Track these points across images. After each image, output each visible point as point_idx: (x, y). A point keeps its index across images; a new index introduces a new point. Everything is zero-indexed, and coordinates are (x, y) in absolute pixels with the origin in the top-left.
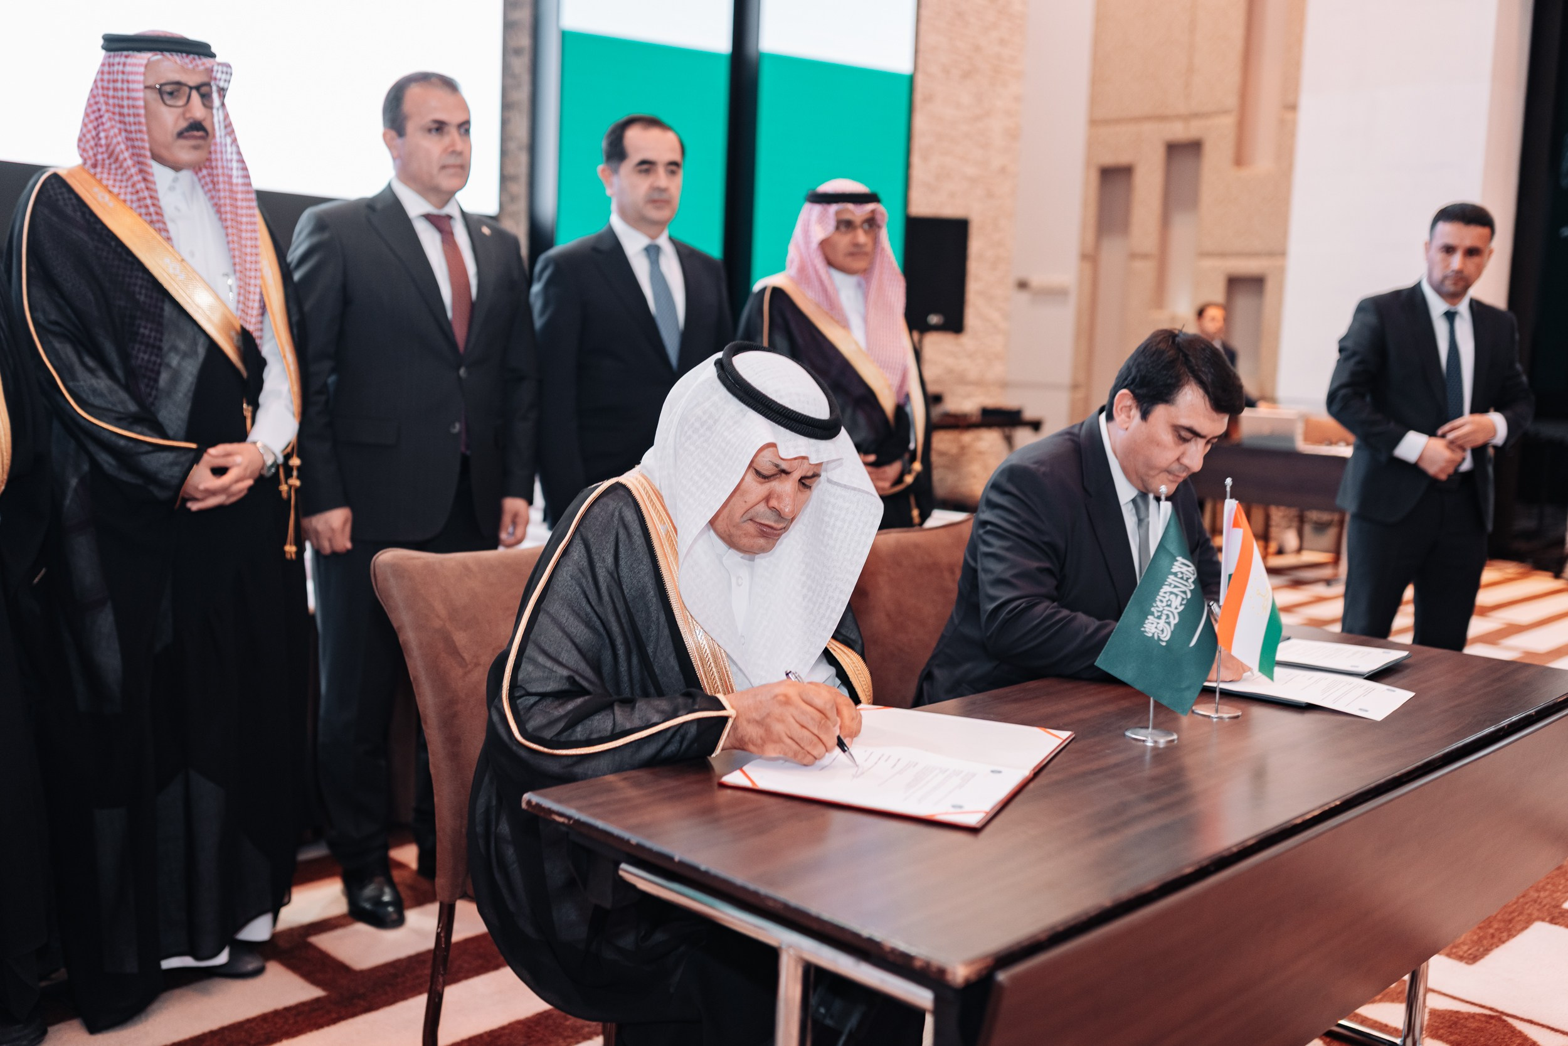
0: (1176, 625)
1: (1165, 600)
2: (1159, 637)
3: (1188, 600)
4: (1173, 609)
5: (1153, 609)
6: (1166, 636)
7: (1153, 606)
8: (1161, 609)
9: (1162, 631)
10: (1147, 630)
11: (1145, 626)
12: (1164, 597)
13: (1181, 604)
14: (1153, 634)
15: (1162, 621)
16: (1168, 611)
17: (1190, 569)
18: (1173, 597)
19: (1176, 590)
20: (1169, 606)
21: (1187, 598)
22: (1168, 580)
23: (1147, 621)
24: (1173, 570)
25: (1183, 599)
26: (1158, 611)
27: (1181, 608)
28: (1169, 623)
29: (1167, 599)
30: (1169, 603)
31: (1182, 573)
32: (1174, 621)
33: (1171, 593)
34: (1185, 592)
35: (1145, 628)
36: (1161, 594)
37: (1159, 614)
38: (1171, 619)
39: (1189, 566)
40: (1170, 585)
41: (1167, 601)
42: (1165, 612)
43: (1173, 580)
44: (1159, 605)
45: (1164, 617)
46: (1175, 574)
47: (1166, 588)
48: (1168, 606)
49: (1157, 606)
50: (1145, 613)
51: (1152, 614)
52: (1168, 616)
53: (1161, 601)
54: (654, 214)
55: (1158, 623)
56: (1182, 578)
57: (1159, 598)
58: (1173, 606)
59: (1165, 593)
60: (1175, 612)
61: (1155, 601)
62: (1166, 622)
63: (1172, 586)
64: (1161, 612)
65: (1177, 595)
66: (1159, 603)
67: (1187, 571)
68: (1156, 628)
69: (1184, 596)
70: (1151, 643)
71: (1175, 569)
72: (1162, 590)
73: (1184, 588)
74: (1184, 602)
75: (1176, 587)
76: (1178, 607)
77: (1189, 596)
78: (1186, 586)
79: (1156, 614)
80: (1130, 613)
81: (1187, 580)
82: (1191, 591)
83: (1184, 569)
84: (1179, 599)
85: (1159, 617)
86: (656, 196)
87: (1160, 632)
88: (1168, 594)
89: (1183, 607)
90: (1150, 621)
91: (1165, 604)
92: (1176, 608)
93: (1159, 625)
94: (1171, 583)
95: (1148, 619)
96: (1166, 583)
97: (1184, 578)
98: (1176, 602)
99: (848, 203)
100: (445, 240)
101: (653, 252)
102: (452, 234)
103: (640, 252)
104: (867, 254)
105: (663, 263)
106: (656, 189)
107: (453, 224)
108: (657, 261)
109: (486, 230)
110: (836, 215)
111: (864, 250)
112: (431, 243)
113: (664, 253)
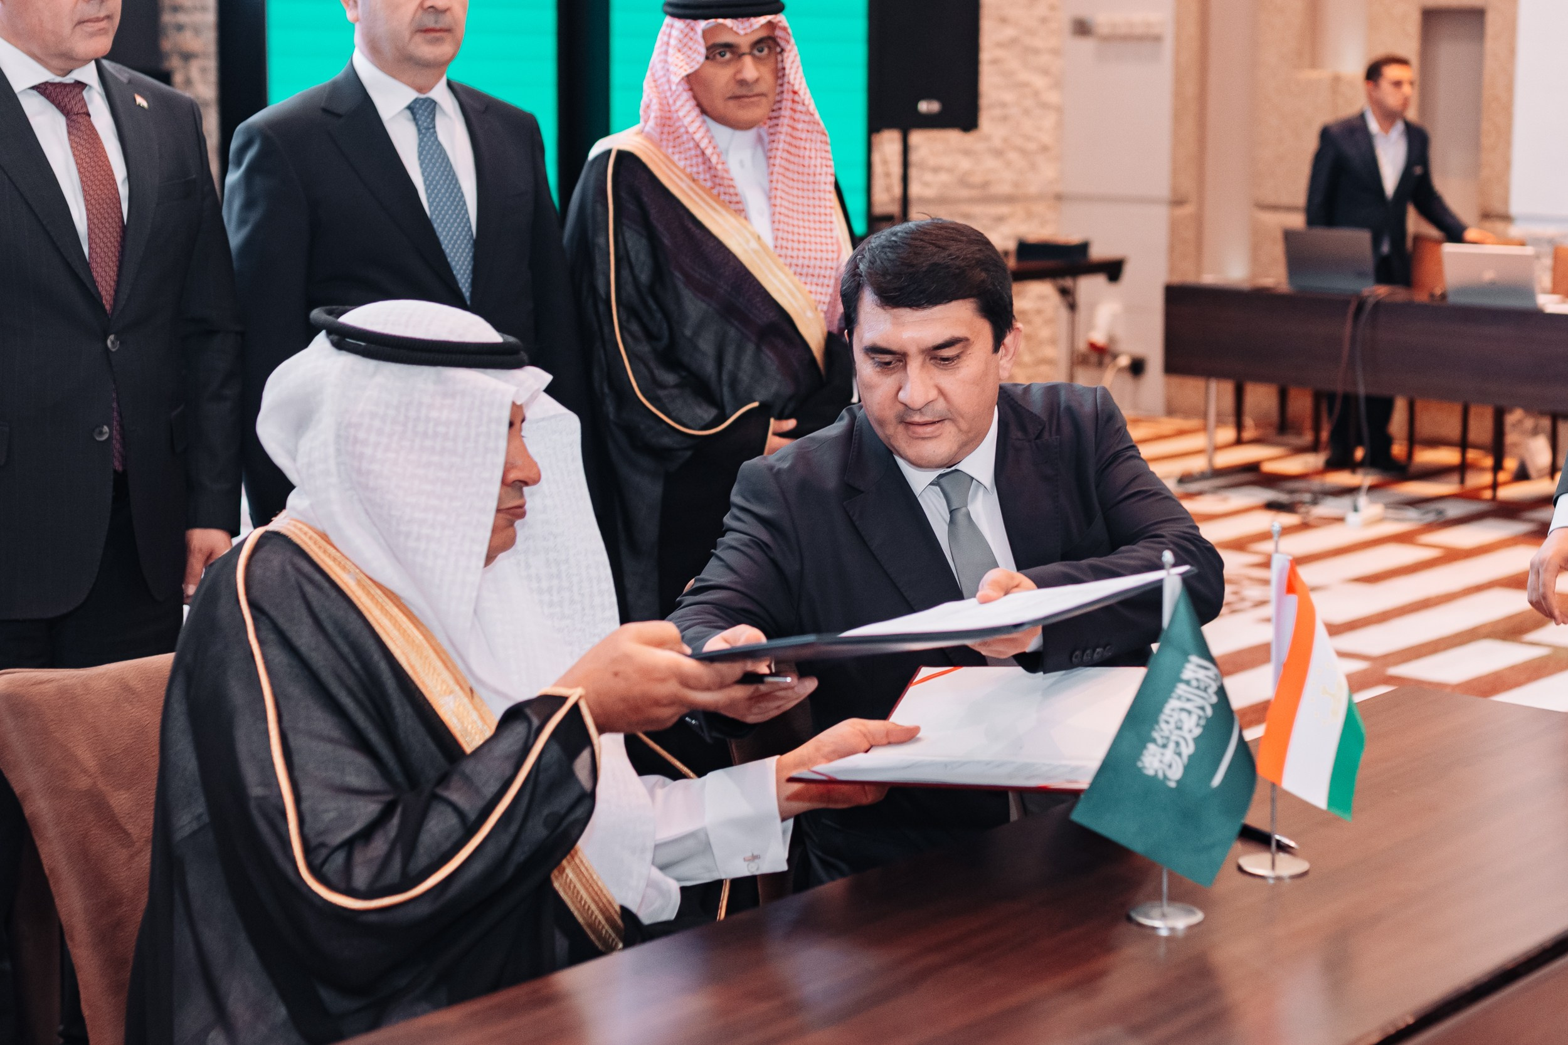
0: (1190, 757)
1: (1172, 721)
2: (1165, 777)
3: (1208, 720)
4: (1185, 734)
6: (1176, 773)
7: (1156, 731)
8: (1166, 733)
9: (1170, 766)
10: (1147, 764)
11: (1143, 759)
13: (1198, 725)
14: (1156, 772)
15: (1169, 752)
16: (1178, 736)
17: (1208, 671)
18: (1184, 715)
19: (1188, 706)
20: (1179, 728)
21: (1205, 716)
22: (1176, 689)
23: (1145, 752)
24: (1183, 675)
25: (1200, 717)
26: (1162, 737)
27: (1198, 731)
28: (1179, 754)
29: (1176, 718)
30: (1179, 724)
31: (1197, 680)
32: (1188, 750)
33: (1182, 710)
34: (1202, 708)
36: (1165, 711)
37: (1165, 741)
38: (1183, 748)
39: (1206, 668)
40: (1179, 698)
41: (1176, 722)
42: (1174, 738)
43: (1184, 690)
44: (1164, 729)
45: (1172, 746)
46: (1188, 683)
47: (1173, 704)
48: (1177, 728)
49: (1162, 730)
50: (1143, 742)
51: (1154, 741)
52: (1177, 744)
53: (1167, 722)
54: (426, 50)
55: (1163, 755)
56: (1198, 688)
57: (1163, 717)
58: (1186, 727)
59: (1173, 710)
60: (1189, 737)
61: (1157, 723)
62: (1175, 752)
63: (1183, 699)
64: (1168, 738)
65: (1189, 712)
66: (1163, 725)
67: (1205, 674)
68: (1160, 761)
69: (1201, 713)
70: (1154, 784)
71: (1186, 673)
72: (1167, 709)
73: (1200, 702)
74: (1203, 722)
75: (1188, 700)
76: (1193, 730)
77: (1209, 712)
78: (1203, 698)
79: (1160, 741)
81: (1205, 690)
82: (1213, 706)
83: (1200, 672)
84: (1194, 718)
85: (1164, 746)
86: (430, 21)
87: (1166, 768)
88: (1177, 711)
90: (1151, 753)
91: (1172, 726)
92: (1190, 731)
93: (1164, 758)
94: (1181, 695)
95: (1148, 749)
96: (1174, 695)
97: (1202, 688)
98: (1190, 723)
99: (723, 17)
100: (72, 126)
101: (423, 112)
102: (88, 115)
103: (401, 113)
104: (764, 95)
105: (440, 128)
106: (430, 11)
107: (86, 96)
108: (432, 127)
109: (141, 100)
110: (705, 37)
111: (756, 90)
112: (49, 132)
113: (443, 111)
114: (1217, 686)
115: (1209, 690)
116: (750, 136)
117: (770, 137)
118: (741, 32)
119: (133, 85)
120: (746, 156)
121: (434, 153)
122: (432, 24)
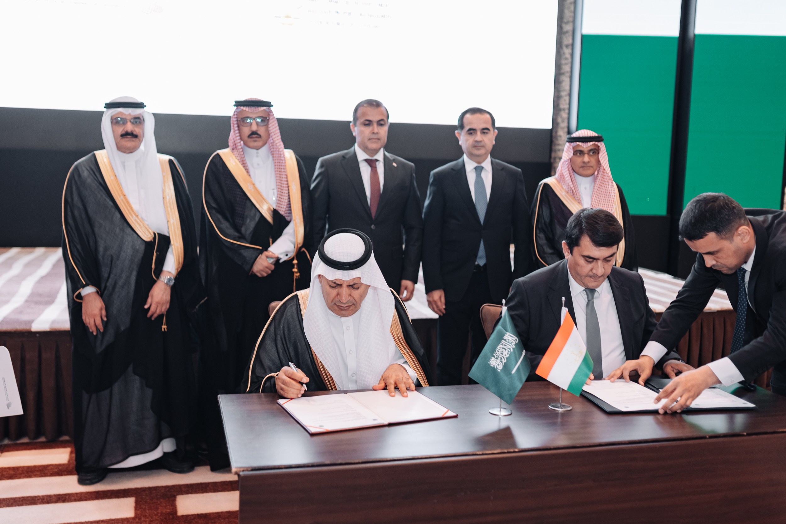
0: (505, 363)
2: (496, 367)
5: (494, 354)
6: (501, 367)
7: (495, 353)
8: (498, 355)
9: (498, 365)
10: (491, 364)
11: (490, 361)
12: (500, 350)
13: (508, 354)
14: (494, 366)
15: (499, 360)
16: (501, 356)
18: (504, 350)
19: (505, 347)
20: (502, 354)
21: (511, 352)
24: (504, 338)
25: (509, 351)
27: (508, 356)
28: (502, 362)
29: (501, 350)
30: (502, 352)
31: (509, 340)
34: (510, 349)
35: (490, 362)
36: (498, 348)
38: (503, 360)
39: (513, 337)
40: (502, 344)
42: (500, 356)
44: (497, 353)
45: (499, 358)
46: (506, 340)
47: (501, 346)
48: (501, 354)
49: (496, 353)
50: (490, 356)
51: (494, 356)
52: (501, 358)
53: (498, 351)
54: (476, 152)
55: (496, 361)
56: (509, 342)
58: (504, 354)
59: (500, 348)
61: (495, 351)
63: (504, 345)
64: (498, 356)
65: (505, 349)
66: (497, 352)
67: (512, 339)
68: (496, 363)
69: (509, 350)
70: (493, 370)
71: (506, 338)
73: (509, 347)
74: (509, 353)
75: (505, 345)
76: (506, 355)
77: (512, 350)
78: (510, 345)
79: (496, 357)
81: (511, 343)
82: (513, 349)
83: (510, 338)
84: (507, 351)
88: (502, 348)
90: (493, 360)
91: (500, 353)
92: (505, 355)
94: (503, 344)
95: (492, 358)
96: (501, 343)
97: (510, 342)
98: (505, 353)
99: (579, 142)
100: (372, 170)
101: (479, 170)
102: (376, 167)
103: (472, 170)
104: (592, 167)
105: (483, 175)
106: (476, 141)
107: (377, 163)
108: (480, 174)
109: (395, 165)
110: (574, 148)
111: (589, 165)
112: (365, 172)
113: (485, 170)
114: (516, 343)
115: (513, 344)
116: (589, 179)
117: (595, 180)
118: (585, 147)
119: (394, 160)
120: (588, 186)
121: (479, 182)
122: (477, 145)
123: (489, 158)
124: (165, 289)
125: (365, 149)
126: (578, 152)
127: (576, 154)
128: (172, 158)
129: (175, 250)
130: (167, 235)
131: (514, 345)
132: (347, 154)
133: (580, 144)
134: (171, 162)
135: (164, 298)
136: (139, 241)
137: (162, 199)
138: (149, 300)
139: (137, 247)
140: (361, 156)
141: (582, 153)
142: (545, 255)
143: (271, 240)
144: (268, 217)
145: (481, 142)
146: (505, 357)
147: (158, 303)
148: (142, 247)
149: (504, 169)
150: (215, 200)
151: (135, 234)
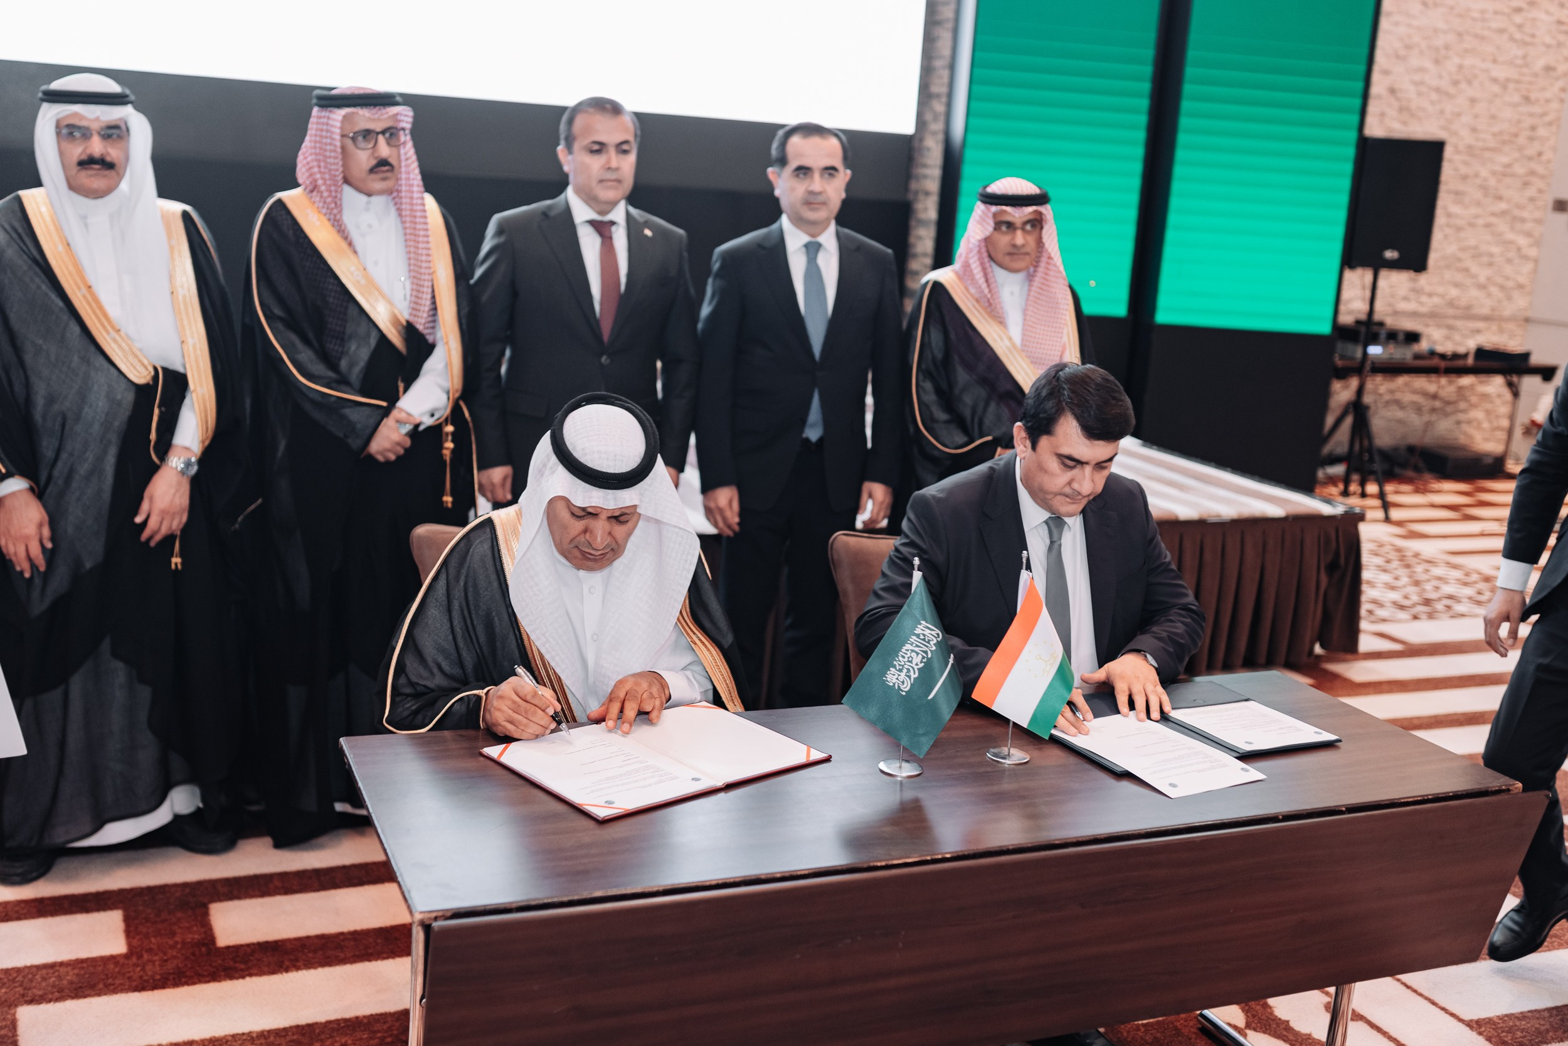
0: (916, 678)
1: (906, 657)
2: (898, 687)
3: (929, 659)
4: (914, 666)
5: (895, 662)
6: (907, 687)
7: (896, 661)
8: (903, 663)
9: (903, 681)
10: (888, 680)
11: (887, 676)
12: (906, 654)
13: (921, 662)
14: (894, 684)
15: (903, 674)
16: (909, 666)
17: (933, 633)
18: (914, 654)
19: (917, 649)
20: (911, 662)
21: (927, 658)
22: (910, 639)
23: (888, 673)
24: (915, 632)
25: (923, 657)
26: (900, 665)
27: (921, 665)
28: (909, 677)
29: (909, 655)
30: (910, 659)
31: (924, 635)
32: (915, 675)
33: (913, 651)
34: (926, 652)
35: (886, 677)
36: (903, 650)
37: (901, 667)
38: (912, 673)
41: (908, 658)
42: (906, 666)
43: (915, 640)
44: (901, 660)
45: (905, 671)
46: (918, 636)
47: (908, 647)
48: (909, 661)
49: (899, 661)
50: (888, 666)
51: (894, 667)
52: (908, 670)
53: (903, 657)
55: (899, 675)
56: (924, 640)
57: (901, 653)
58: (914, 662)
59: (907, 650)
61: (898, 656)
62: (906, 675)
63: (914, 645)
64: (903, 666)
65: (918, 654)
66: (901, 658)
68: (897, 679)
69: (925, 656)
70: (892, 691)
71: (918, 631)
72: (905, 648)
73: (925, 649)
74: (925, 660)
75: (917, 646)
76: (919, 663)
77: (930, 655)
78: (927, 646)
79: (897, 667)
80: (873, 664)
81: (928, 642)
83: (927, 632)
84: (920, 657)
85: (900, 671)
87: (901, 683)
88: (910, 651)
89: (923, 664)
90: (892, 673)
91: (906, 660)
92: (917, 665)
93: (899, 677)
94: (913, 643)
95: (890, 671)
96: (909, 642)
97: (927, 640)
98: (917, 659)
99: (1007, 205)
100: (603, 244)
101: (812, 249)
102: (611, 238)
103: (799, 249)
104: (1027, 254)
105: (821, 259)
106: (811, 193)
107: (614, 228)
108: (815, 258)
109: (648, 232)
110: (995, 215)
111: (1023, 251)
112: (590, 246)
113: (825, 249)
114: (937, 640)
115: (932, 643)
116: (1020, 276)
117: (1030, 278)
118: (1017, 215)
119: (647, 224)
120: (1016, 289)
121: (813, 273)
122: (812, 200)
123: (832, 227)
124: (179, 484)
125: (590, 199)
126: (1003, 225)
127: (1000, 228)
128: (188, 208)
129: (198, 402)
130: (181, 370)
131: (934, 644)
132: (550, 207)
133: (1008, 209)
134: (186, 216)
135: (177, 501)
136: (123, 384)
137: (169, 294)
138: (145, 506)
139: (119, 397)
140: (582, 213)
141: (1010, 225)
142: (935, 426)
143: (401, 386)
144: (395, 337)
145: (820, 193)
146: (916, 667)
147: (164, 513)
148: (130, 397)
149: (860, 248)
150: (281, 301)
151: (112, 370)
